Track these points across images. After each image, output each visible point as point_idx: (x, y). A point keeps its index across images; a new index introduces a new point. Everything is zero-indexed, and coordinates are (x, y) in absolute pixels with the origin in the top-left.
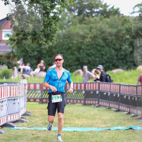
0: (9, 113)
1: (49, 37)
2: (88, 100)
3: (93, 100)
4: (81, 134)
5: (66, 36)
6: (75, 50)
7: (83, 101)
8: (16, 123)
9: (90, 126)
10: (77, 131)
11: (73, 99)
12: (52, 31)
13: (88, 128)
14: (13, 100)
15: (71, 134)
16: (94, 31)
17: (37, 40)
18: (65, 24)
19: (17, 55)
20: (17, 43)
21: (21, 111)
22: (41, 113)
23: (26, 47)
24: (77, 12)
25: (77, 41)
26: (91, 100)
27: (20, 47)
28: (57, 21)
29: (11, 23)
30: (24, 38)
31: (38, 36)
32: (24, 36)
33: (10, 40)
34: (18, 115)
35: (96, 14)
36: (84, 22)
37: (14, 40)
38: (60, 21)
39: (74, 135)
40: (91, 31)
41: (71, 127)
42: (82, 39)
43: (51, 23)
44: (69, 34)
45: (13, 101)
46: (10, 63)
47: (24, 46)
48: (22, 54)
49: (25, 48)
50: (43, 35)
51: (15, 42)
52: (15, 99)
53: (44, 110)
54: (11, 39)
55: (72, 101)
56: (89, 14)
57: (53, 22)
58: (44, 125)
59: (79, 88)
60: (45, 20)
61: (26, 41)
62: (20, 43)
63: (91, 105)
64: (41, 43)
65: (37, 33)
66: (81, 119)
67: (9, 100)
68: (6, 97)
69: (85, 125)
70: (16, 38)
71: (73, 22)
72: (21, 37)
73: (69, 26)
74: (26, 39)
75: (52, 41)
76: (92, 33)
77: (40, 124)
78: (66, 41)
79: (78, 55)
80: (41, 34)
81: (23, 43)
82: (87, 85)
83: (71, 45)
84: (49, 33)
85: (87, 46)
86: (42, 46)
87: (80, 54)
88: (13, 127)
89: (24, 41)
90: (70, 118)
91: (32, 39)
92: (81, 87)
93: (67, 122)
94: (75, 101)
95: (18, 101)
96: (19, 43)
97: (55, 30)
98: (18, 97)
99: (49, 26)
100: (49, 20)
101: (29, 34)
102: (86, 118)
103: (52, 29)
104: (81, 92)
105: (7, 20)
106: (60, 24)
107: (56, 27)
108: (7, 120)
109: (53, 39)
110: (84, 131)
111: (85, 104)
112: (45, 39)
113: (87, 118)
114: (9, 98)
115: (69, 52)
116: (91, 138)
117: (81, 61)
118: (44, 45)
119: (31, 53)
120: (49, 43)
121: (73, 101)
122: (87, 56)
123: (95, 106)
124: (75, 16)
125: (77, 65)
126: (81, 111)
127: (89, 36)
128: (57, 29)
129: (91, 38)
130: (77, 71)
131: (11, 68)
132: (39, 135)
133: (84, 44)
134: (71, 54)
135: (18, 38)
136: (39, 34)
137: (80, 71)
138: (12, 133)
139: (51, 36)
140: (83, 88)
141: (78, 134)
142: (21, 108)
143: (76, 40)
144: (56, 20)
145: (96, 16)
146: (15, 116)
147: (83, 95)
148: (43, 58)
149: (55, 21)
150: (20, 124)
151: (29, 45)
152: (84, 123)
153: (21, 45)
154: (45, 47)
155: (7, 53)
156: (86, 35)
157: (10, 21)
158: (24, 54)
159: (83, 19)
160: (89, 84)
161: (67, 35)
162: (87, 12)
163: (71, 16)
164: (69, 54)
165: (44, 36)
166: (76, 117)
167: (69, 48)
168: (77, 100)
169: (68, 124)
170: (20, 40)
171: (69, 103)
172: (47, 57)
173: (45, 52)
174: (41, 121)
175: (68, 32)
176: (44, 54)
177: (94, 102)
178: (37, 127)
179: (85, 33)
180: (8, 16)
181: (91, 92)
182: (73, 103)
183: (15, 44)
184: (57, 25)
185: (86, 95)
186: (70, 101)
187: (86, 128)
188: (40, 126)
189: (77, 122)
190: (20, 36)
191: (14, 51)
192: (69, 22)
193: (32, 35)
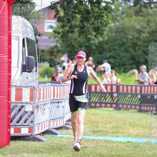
0: (52, 118)
1: (99, 31)
2: (144, 106)
3: (150, 106)
4: (136, 146)
5: (119, 30)
6: (129, 47)
7: (138, 107)
8: (60, 130)
9: (147, 137)
10: (131, 142)
11: (126, 104)
12: (104, 24)
13: (145, 139)
14: (57, 102)
15: (125, 145)
16: (152, 24)
17: (85, 34)
18: (119, 16)
19: (62, 51)
20: (62, 36)
21: (65, 116)
22: (89, 119)
23: (72, 41)
24: (133, 2)
25: (133, 35)
26: (147, 106)
27: (66, 41)
28: (110, 12)
29: (55, 13)
30: (70, 31)
31: (87, 30)
32: (71, 29)
33: (53, 33)
34: (62, 120)
35: (156, 4)
36: (141, 14)
37: (59, 33)
38: (113, 13)
39: (128, 146)
40: (148, 25)
41: (124, 137)
42: (138, 33)
43: (103, 14)
44: (124, 27)
45: (57, 104)
46: (53, 61)
47: (70, 41)
48: (67, 49)
49: (71, 43)
50: (92, 28)
51: (60, 36)
52: (59, 102)
53: (93, 116)
54: (55, 32)
55: (125, 106)
56: (147, 5)
57: (105, 13)
58: (93, 134)
59: (134, 92)
60: (95, 11)
61: (72, 34)
62: (66, 36)
63: (147, 111)
64: (89, 37)
65: (85, 26)
66: (136, 128)
67: (52, 103)
68: (49, 99)
69: (141, 134)
70: (61, 30)
71: (127, 14)
72: (67, 29)
73: (123, 19)
74: (73, 32)
75: (103, 35)
76: (150, 27)
77: (87, 132)
78: (120, 35)
79: (134, 53)
80: (89, 27)
81: (69, 36)
82: (143, 88)
83: (125, 40)
84: (100, 27)
85: (144, 42)
86: (91, 41)
87: (136, 52)
88: (56, 134)
89: (70, 35)
90: (123, 126)
91: (79, 32)
92: (136, 91)
93: (119, 130)
94: (129, 107)
95: (63, 104)
96: (64, 36)
97: (107, 22)
98: (63, 99)
99: (100, 18)
100: (99, 11)
101: (76, 26)
102: (141, 127)
103: (103, 22)
104: (137, 96)
105: (51, 9)
106: (112, 16)
107: (107, 19)
108: (49, 126)
109: (104, 34)
110: (140, 142)
111: (140, 111)
112: (94, 33)
113: (144, 127)
114: (52, 101)
115: (123, 49)
116: (147, 151)
117: (137, 60)
118: (93, 40)
119: (78, 49)
120: (99, 38)
121: (127, 107)
122: (143, 54)
123: (152, 114)
124: (130, 7)
125: (132, 64)
126: (136, 119)
127: (147, 30)
128: (109, 21)
129: (148, 32)
130: (131, 72)
131: (54, 66)
132: (86, 145)
133: (140, 40)
134: (125, 51)
135: (64, 30)
136: (88, 27)
137: (136, 71)
138: (55, 142)
139: (101, 30)
140: (138, 92)
141: (132, 145)
142: (66, 113)
143: (131, 35)
144: (108, 11)
145: (155, 7)
146: (58, 122)
147: (138, 100)
148: (92, 55)
149: (107, 13)
150: (64, 131)
151: (75, 39)
152: (140, 133)
153: (66, 39)
154: (94, 42)
155: (50, 48)
156: (143, 30)
157: (54, 10)
158: (70, 49)
159: (140, 11)
160: (146, 88)
161: (120, 28)
162: (144, 2)
163: (125, 7)
164: (122, 51)
165: (93, 30)
166: (130, 125)
167: (123, 44)
168: (131, 105)
169: (121, 133)
170: (66, 33)
171: (122, 109)
172: (97, 53)
173: (94, 48)
174: (89, 128)
175: (122, 25)
176: (94, 50)
177: (151, 108)
178: (85, 135)
179: (142, 27)
180: (52, 4)
181: (148, 96)
182: (127, 109)
183: (59, 38)
184: (109, 16)
185: (141, 100)
186: (123, 106)
187: (141, 139)
188: (88, 134)
189: (131, 131)
190: (65, 29)
191: (58, 45)
192: (123, 13)
193: (79, 28)
